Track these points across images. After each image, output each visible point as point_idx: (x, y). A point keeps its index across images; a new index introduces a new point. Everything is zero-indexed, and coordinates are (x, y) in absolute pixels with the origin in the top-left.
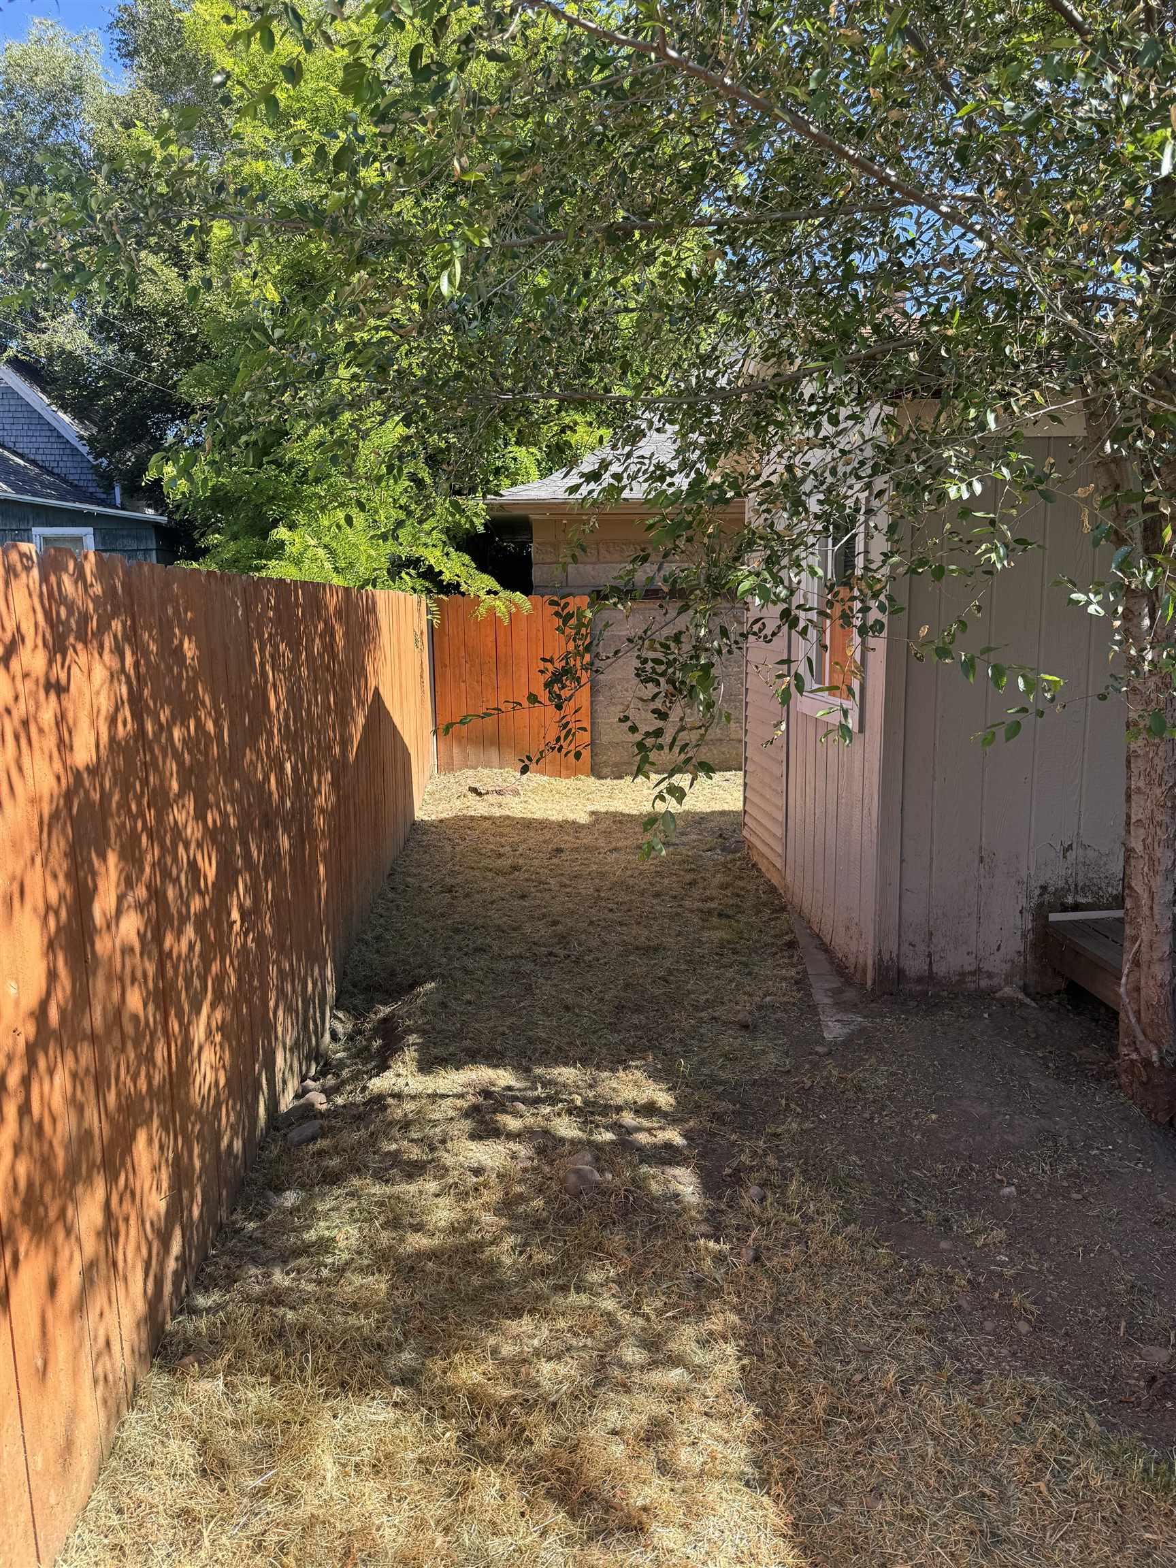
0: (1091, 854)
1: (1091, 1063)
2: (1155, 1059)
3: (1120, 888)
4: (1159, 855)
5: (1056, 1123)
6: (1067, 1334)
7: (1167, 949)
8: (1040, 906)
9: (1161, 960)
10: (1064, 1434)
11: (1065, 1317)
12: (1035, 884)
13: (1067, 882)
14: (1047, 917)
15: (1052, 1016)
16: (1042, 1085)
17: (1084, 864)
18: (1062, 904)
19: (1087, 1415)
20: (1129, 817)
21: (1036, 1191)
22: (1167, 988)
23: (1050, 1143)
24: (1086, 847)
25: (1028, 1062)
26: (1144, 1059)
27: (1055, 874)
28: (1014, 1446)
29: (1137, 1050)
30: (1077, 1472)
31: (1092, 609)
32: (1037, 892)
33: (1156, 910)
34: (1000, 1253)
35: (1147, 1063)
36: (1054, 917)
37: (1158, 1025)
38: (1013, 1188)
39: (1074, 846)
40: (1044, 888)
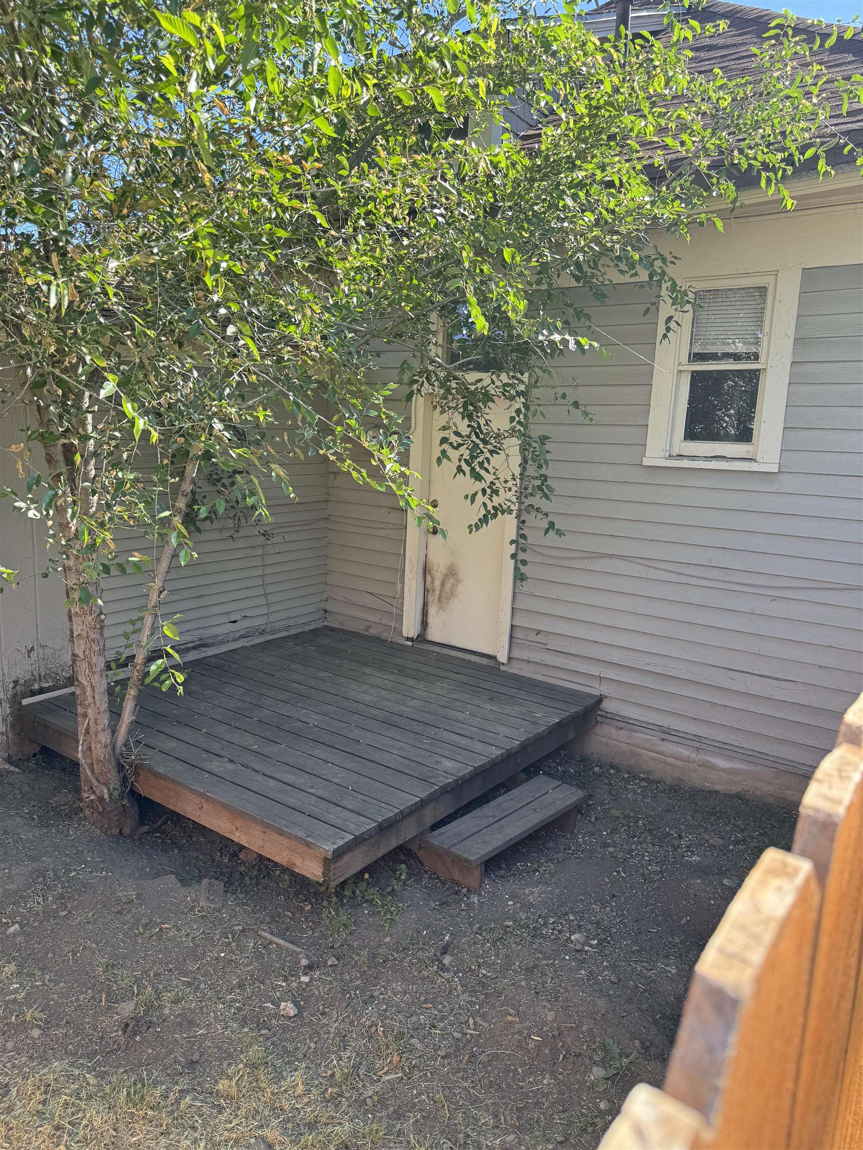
0: (48, 651)
1: (63, 805)
2: (106, 796)
3: (71, 672)
4: (95, 661)
5: (43, 862)
6: (67, 1022)
7: (107, 722)
8: (15, 695)
9: (103, 730)
10: (73, 1099)
11: (64, 1011)
12: (9, 680)
13: (33, 675)
14: (21, 702)
15: (32, 776)
16: (30, 835)
17: (44, 659)
18: (31, 691)
19: (87, 1076)
20: (72, 631)
21: (34, 921)
22: (109, 747)
23: (41, 879)
24: (44, 647)
25: (18, 820)
26: (98, 798)
27: (23, 671)
28: (39, 1129)
29: (94, 792)
30: (85, 1122)
31: (31, 514)
32: (11, 686)
33: (97, 699)
34: (12, 984)
35: (101, 799)
36: (25, 702)
37: (106, 773)
38: (17, 926)
39: (35, 648)
40: (16, 682)
